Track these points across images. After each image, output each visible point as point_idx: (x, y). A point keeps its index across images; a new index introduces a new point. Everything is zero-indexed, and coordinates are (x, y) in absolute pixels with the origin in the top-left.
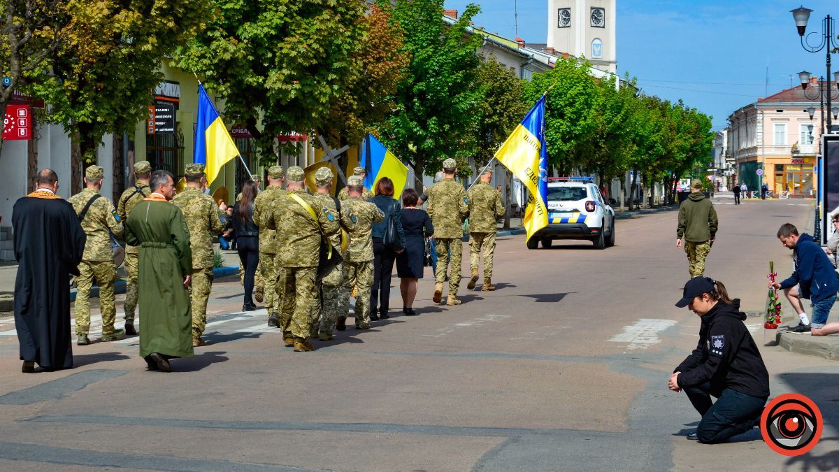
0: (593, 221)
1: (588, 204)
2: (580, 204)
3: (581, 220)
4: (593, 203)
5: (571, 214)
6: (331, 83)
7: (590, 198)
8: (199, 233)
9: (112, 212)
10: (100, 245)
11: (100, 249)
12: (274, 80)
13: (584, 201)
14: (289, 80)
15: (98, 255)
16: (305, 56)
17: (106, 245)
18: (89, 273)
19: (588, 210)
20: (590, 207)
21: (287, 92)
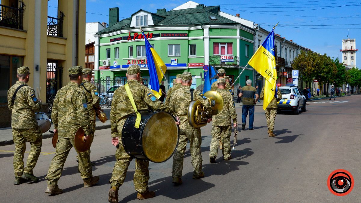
0: (293, 103)
1: (291, 96)
2: (288, 96)
3: (288, 103)
4: (293, 96)
5: (284, 100)
6: (330, 75)
7: (292, 93)
8: (72, 114)
9: (31, 96)
10: (24, 119)
11: (24, 122)
12: (322, 74)
13: (289, 95)
14: (325, 74)
15: (23, 126)
16: (327, 71)
17: (28, 119)
18: (21, 137)
19: (291, 98)
20: (293, 97)
21: (324, 76)
